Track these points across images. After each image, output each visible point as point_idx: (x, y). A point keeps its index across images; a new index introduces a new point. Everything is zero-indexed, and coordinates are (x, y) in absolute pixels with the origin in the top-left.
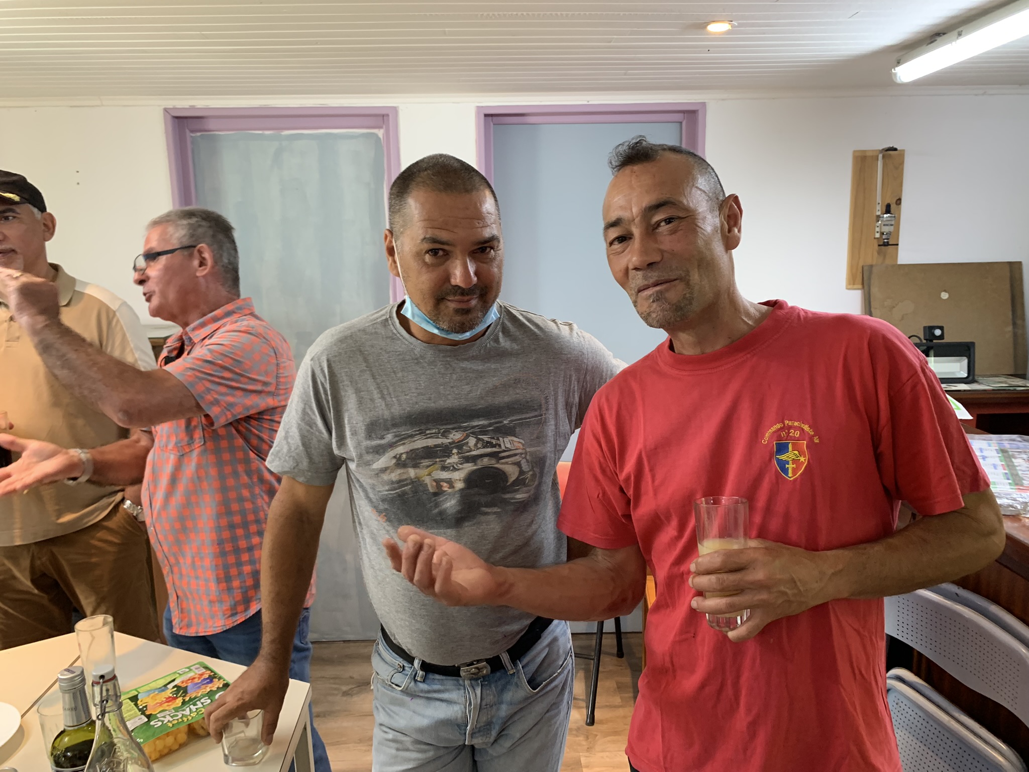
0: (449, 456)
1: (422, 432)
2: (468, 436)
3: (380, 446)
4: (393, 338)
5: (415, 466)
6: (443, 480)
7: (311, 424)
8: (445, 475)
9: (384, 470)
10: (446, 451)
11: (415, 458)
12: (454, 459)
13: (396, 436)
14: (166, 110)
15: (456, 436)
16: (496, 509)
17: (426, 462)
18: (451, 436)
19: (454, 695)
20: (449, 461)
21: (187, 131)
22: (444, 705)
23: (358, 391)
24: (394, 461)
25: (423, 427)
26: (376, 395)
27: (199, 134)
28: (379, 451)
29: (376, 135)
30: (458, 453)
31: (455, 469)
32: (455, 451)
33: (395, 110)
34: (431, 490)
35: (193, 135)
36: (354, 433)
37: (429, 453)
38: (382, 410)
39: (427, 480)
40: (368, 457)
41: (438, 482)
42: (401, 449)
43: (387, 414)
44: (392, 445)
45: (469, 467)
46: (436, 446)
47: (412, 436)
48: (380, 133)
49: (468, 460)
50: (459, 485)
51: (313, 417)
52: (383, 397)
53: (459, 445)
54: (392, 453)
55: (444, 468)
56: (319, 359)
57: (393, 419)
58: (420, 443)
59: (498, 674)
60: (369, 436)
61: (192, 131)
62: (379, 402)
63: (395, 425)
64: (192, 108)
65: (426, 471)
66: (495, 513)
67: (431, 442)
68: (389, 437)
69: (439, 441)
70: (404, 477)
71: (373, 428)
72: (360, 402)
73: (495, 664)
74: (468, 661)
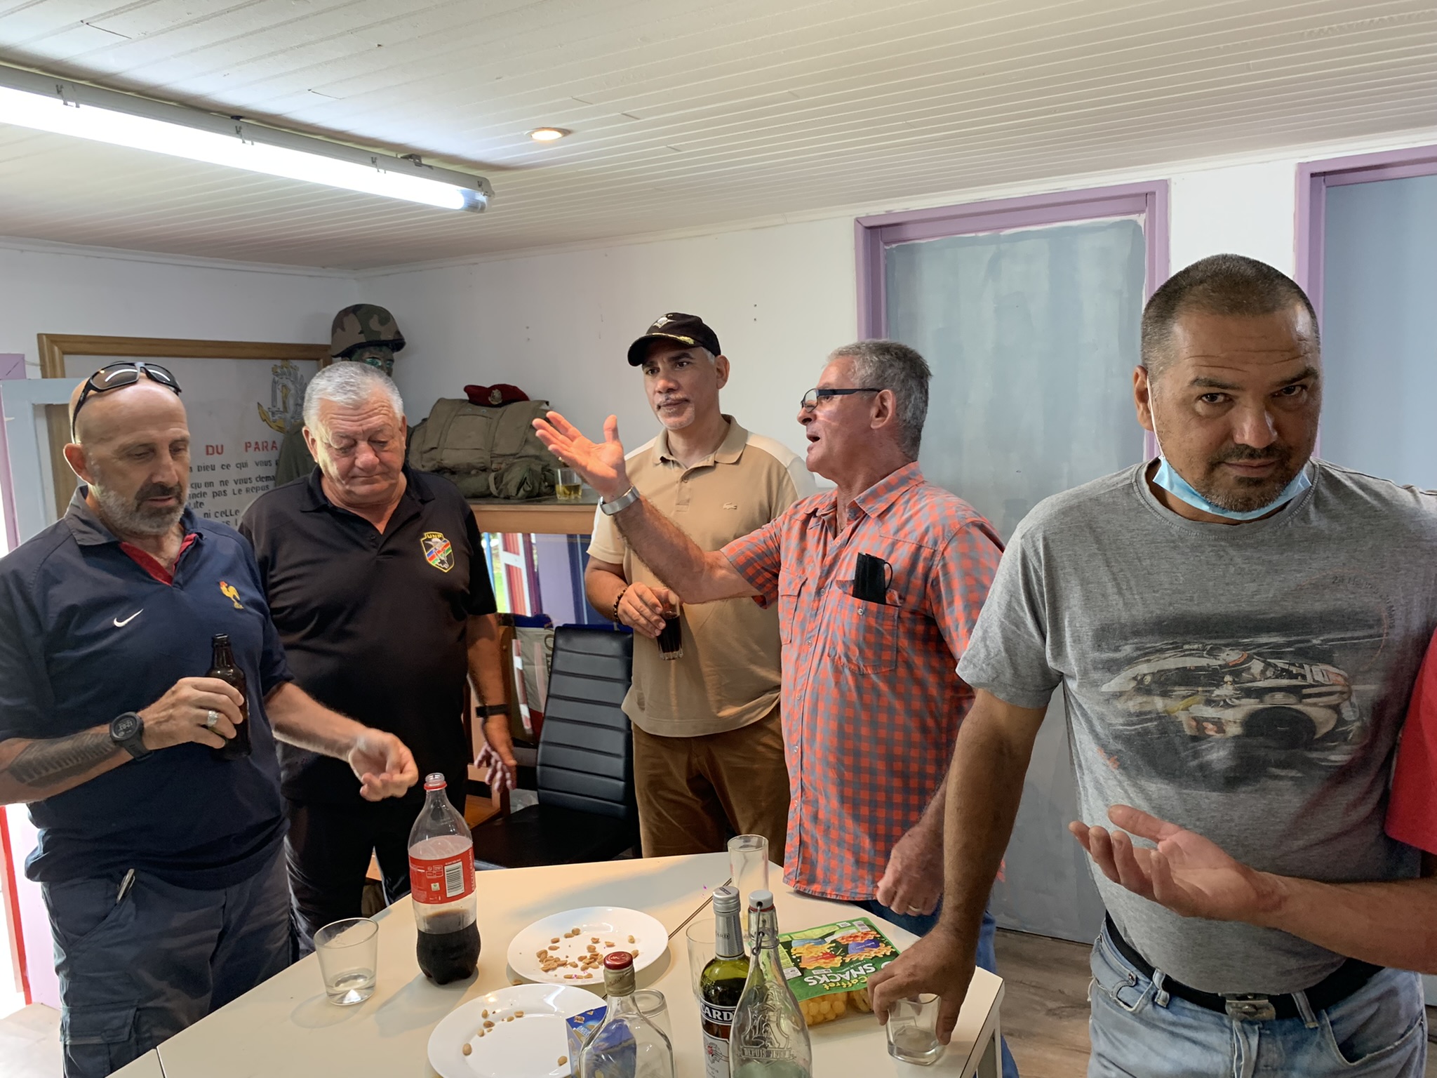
0: (1218, 686)
1: (1176, 647)
2: (1250, 658)
3: (1114, 661)
4: (1140, 509)
5: (1165, 694)
6: (1207, 720)
7: (1018, 623)
8: (1210, 712)
9: (1118, 695)
10: (1214, 677)
11: (1164, 683)
12: (1226, 690)
13: (1138, 649)
14: (858, 221)
15: (1231, 656)
16: (1293, 773)
17: (1181, 691)
18: (1223, 655)
19: (1214, 1038)
20: (1217, 692)
21: (881, 243)
22: (1197, 1050)
23: (1084, 582)
24: (1133, 684)
25: (1179, 639)
26: (1111, 589)
27: (894, 246)
28: (1112, 667)
29: (1135, 223)
30: (1234, 682)
31: (1227, 706)
32: (1228, 678)
33: (1165, 184)
34: (1188, 732)
35: (887, 248)
36: (1077, 640)
37: (1187, 677)
38: (1119, 610)
39: (1183, 717)
40: (1096, 675)
41: (1199, 721)
42: (1143, 668)
43: (1125, 617)
44: (1130, 661)
45: (1251, 705)
46: (1198, 669)
47: (1161, 651)
48: (1141, 219)
49: (1249, 693)
50: (1234, 730)
51: (1022, 614)
52: (1120, 593)
53: (1236, 671)
54: (1129, 673)
55: (1209, 702)
56: (1032, 537)
57: (1134, 624)
58: (1172, 662)
59: (1288, 1024)
60: (1098, 647)
61: (886, 243)
62: (1114, 599)
63: (1136, 633)
64: (889, 213)
65: (1181, 704)
66: (1292, 778)
67: (1191, 662)
68: (1127, 650)
69: (1203, 662)
70: (1147, 708)
71: (1105, 635)
72: (1087, 598)
73: (1284, 1006)
74: (1240, 992)
